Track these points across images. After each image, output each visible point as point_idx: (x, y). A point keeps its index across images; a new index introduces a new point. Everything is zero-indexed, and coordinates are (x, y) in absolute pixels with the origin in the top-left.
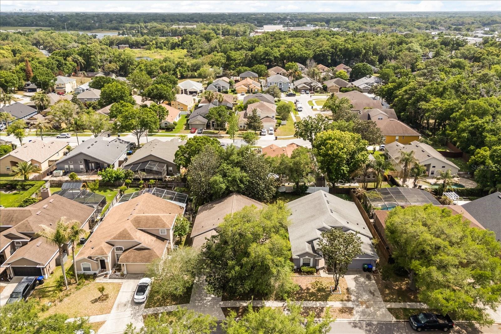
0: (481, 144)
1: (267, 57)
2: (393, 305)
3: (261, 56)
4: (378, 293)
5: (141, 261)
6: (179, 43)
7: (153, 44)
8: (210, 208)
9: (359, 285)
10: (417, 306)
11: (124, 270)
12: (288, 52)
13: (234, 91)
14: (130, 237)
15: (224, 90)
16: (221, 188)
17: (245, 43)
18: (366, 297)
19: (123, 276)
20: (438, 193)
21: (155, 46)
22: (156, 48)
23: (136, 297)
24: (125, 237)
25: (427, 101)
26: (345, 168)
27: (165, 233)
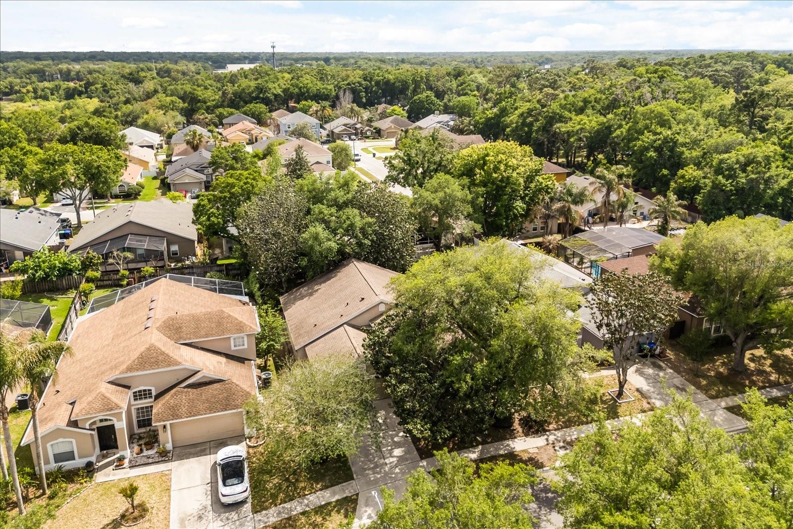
1: (261, 95)
2: (728, 402)
3: (250, 94)
4: (691, 388)
5: (211, 410)
6: (80, 89)
7: (28, 91)
8: (311, 294)
9: (653, 381)
11: (167, 440)
12: (297, 86)
14: (168, 361)
16: (330, 249)
17: (209, 82)
18: (677, 397)
19: (164, 456)
21: (33, 95)
22: (36, 98)
23: (223, 490)
24: (156, 364)
26: (521, 205)
27: (244, 345)
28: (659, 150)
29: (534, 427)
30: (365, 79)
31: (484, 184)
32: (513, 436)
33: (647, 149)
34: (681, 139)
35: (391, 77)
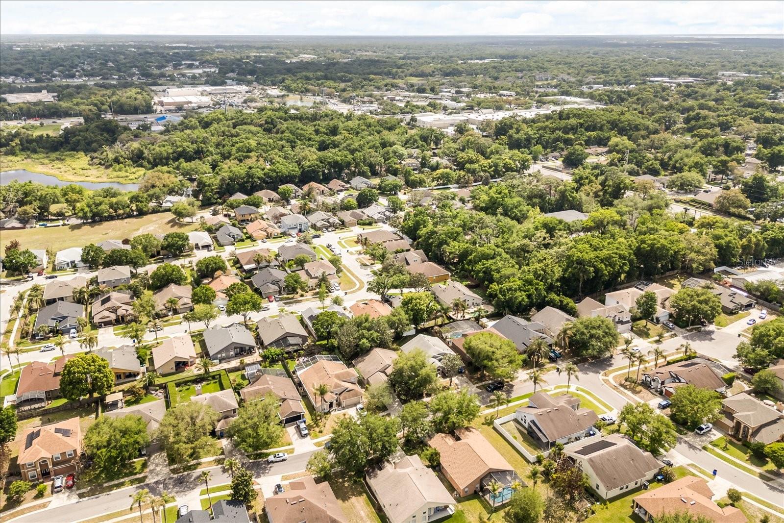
0: (491, 281)
2: (478, 385)
4: (469, 382)
5: (352, 397)
8: (363, 361)
9: (461, 381)
10: (487, 382)
11: (344, 404)
12: (275, 171)
13: (250, 237)
14: (340, 386)
15: (239, 238)
16: (367, 346)
18: (465, 385)
20: (477, 319)
25: (448, 245)
26: (425, 316)
27: (355, 380)
28: (484, 272)
29: (428, 395)
30: (321, 162)
31: (412, 310)
32: (423, 398)
33: (479, 271)
34: (493, 268)
35: (339, 158)
